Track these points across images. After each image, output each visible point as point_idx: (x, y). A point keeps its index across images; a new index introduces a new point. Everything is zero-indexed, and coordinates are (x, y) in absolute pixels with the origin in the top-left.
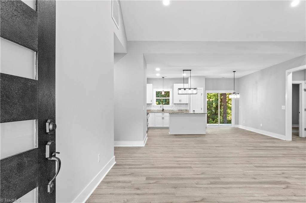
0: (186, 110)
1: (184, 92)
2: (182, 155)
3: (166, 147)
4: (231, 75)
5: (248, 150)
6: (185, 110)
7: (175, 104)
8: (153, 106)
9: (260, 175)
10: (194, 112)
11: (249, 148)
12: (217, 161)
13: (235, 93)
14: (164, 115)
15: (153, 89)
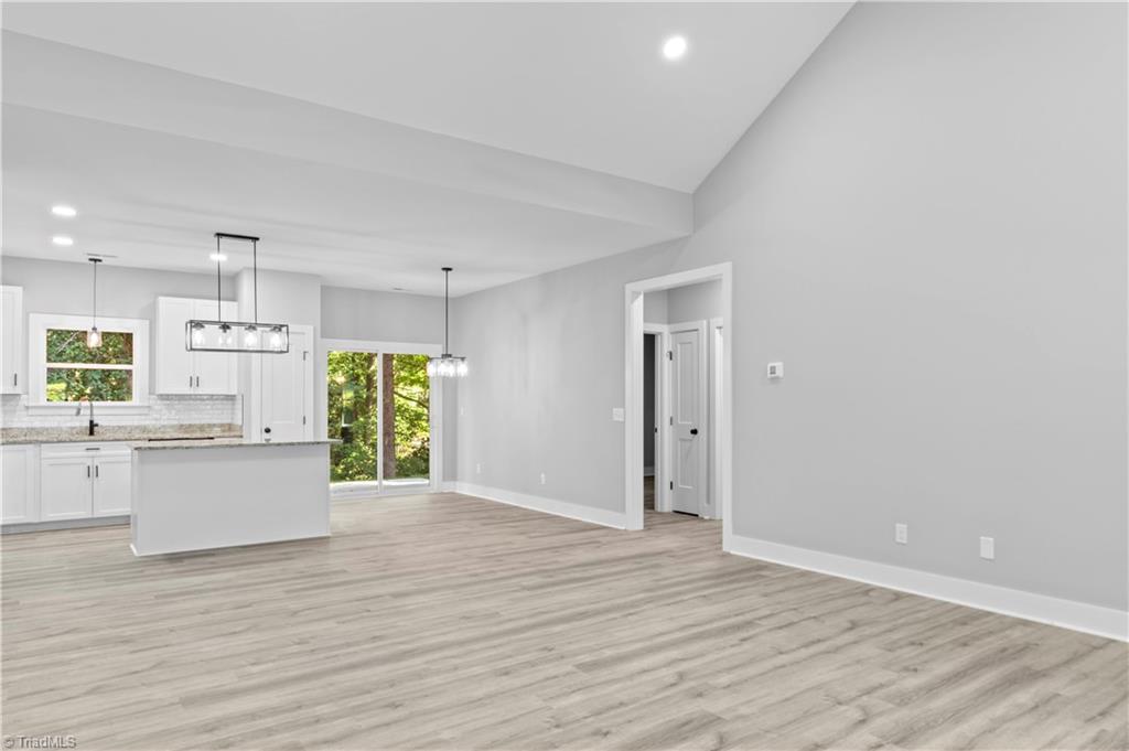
0: (230, 427)
1: (220, 341)
2: (228, 680)
3: (126, 641)
4: (433, 283)
5: (527, 593)
6: (222, 425)
7: (165, 397)
8: (27, 408)
9: (612, 708)
10: (267, 436)
11: (526, 581)
12: (419, 676)
13: (450, 356)
14: (102, 452)
15: (31, 315)
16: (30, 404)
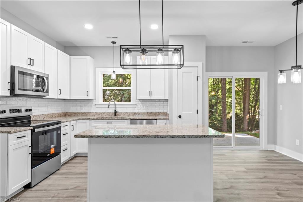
7: (141, 100)
15: (96, 68)
16: (97, 103)
